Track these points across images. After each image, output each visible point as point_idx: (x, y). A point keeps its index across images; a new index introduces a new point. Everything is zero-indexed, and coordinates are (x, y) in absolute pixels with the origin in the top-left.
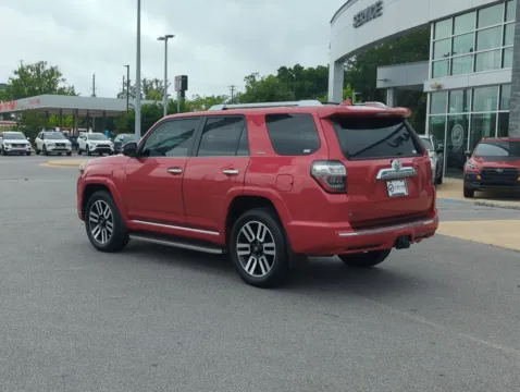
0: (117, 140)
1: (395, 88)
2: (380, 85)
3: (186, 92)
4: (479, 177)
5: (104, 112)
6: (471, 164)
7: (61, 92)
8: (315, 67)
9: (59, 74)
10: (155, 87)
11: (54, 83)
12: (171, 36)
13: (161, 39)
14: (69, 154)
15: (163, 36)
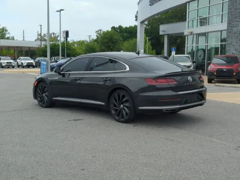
0: (36, 60)
1: (168, 35)
2: (161, 33)
3: (68, 38)
4: (215, 73)
5: (29, 48)
6: (211, 67)
7: (8, 38)
8: (128, 27)
9: (6, 31)
10: (53, 36)
11: (5, 35)
12: (63, 10)
13: (58, 11)
14: (13, 67)
15: (59, 10)
